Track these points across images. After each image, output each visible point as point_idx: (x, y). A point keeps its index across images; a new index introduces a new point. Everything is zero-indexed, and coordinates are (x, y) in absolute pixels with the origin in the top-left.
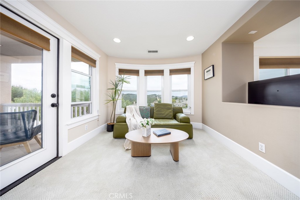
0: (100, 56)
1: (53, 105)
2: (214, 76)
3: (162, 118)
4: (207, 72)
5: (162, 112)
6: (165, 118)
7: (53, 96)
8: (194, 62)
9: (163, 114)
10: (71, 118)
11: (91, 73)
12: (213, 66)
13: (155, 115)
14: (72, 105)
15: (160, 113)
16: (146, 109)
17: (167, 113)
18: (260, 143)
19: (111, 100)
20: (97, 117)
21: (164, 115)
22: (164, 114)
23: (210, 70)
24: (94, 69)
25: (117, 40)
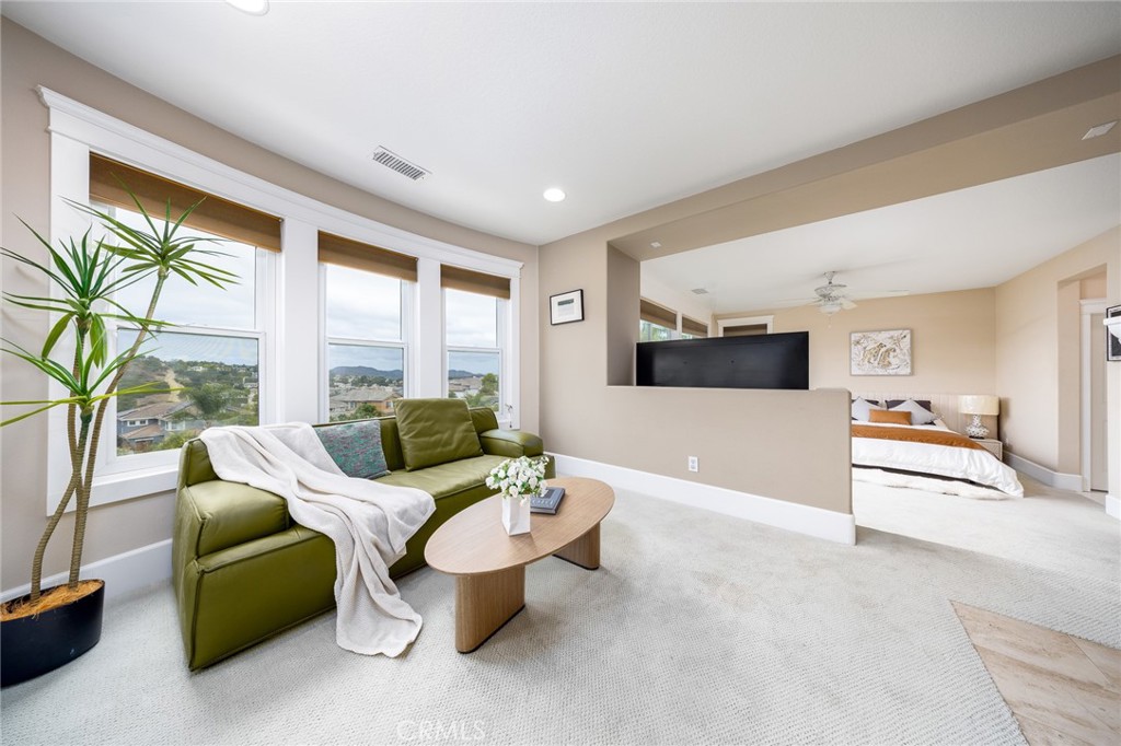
2: (583, 319)
4: (560, 304)
5: (438, 436)
6: (458, 455)
8: (521, 264)
9: (448, 443)
12: (582, 291)
13: (409, 453)
15: (433, 439)
17: (458, 436)
18: (690, 458)
21: (453, 446)
22: (450, 444)
23: (571, 301)
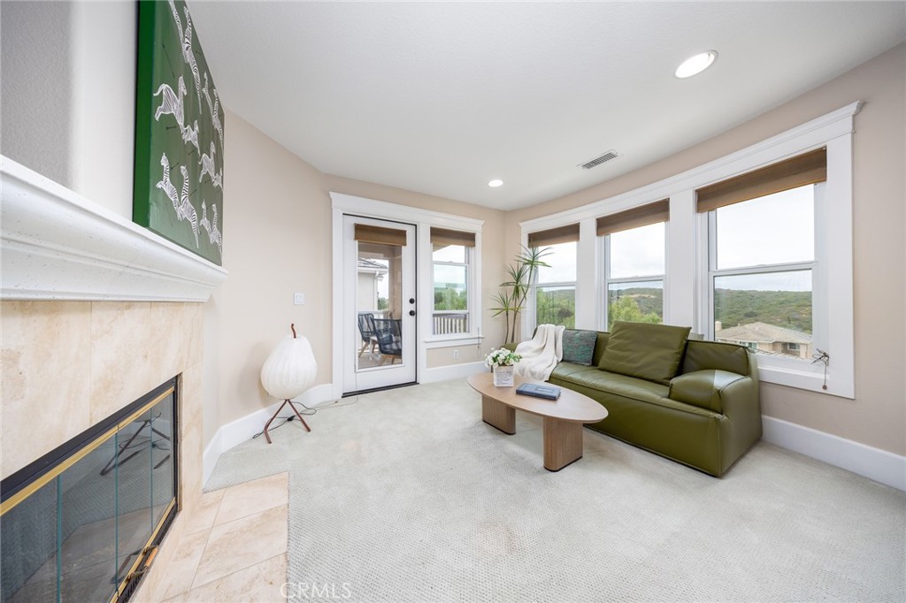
0: (482, 222)
1: (412, 313)
3: (622, 371)
5: (630, 354)
7: (412, 301)
9: (633, 361)
10: (434, 333)
11: (468, 260)
13: (604, 359)
14: (434, 315)
15: (624, 354)
16: (581, 336)
17: (648, 359)
19: (503, 310)
20: (476, 341)
22: (636, 362)
24: (472, 251)
25: (496, 183)
